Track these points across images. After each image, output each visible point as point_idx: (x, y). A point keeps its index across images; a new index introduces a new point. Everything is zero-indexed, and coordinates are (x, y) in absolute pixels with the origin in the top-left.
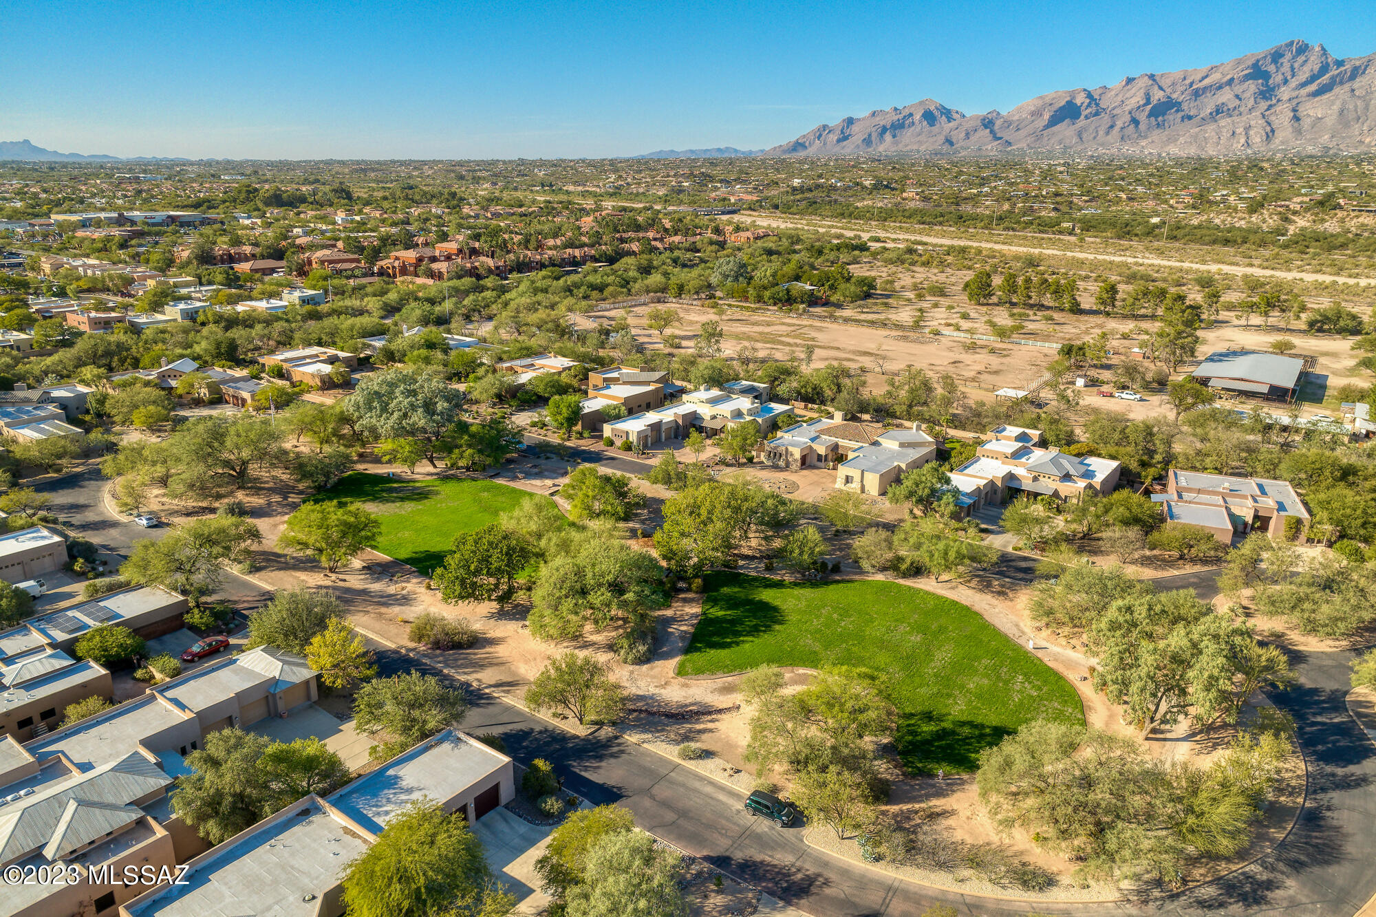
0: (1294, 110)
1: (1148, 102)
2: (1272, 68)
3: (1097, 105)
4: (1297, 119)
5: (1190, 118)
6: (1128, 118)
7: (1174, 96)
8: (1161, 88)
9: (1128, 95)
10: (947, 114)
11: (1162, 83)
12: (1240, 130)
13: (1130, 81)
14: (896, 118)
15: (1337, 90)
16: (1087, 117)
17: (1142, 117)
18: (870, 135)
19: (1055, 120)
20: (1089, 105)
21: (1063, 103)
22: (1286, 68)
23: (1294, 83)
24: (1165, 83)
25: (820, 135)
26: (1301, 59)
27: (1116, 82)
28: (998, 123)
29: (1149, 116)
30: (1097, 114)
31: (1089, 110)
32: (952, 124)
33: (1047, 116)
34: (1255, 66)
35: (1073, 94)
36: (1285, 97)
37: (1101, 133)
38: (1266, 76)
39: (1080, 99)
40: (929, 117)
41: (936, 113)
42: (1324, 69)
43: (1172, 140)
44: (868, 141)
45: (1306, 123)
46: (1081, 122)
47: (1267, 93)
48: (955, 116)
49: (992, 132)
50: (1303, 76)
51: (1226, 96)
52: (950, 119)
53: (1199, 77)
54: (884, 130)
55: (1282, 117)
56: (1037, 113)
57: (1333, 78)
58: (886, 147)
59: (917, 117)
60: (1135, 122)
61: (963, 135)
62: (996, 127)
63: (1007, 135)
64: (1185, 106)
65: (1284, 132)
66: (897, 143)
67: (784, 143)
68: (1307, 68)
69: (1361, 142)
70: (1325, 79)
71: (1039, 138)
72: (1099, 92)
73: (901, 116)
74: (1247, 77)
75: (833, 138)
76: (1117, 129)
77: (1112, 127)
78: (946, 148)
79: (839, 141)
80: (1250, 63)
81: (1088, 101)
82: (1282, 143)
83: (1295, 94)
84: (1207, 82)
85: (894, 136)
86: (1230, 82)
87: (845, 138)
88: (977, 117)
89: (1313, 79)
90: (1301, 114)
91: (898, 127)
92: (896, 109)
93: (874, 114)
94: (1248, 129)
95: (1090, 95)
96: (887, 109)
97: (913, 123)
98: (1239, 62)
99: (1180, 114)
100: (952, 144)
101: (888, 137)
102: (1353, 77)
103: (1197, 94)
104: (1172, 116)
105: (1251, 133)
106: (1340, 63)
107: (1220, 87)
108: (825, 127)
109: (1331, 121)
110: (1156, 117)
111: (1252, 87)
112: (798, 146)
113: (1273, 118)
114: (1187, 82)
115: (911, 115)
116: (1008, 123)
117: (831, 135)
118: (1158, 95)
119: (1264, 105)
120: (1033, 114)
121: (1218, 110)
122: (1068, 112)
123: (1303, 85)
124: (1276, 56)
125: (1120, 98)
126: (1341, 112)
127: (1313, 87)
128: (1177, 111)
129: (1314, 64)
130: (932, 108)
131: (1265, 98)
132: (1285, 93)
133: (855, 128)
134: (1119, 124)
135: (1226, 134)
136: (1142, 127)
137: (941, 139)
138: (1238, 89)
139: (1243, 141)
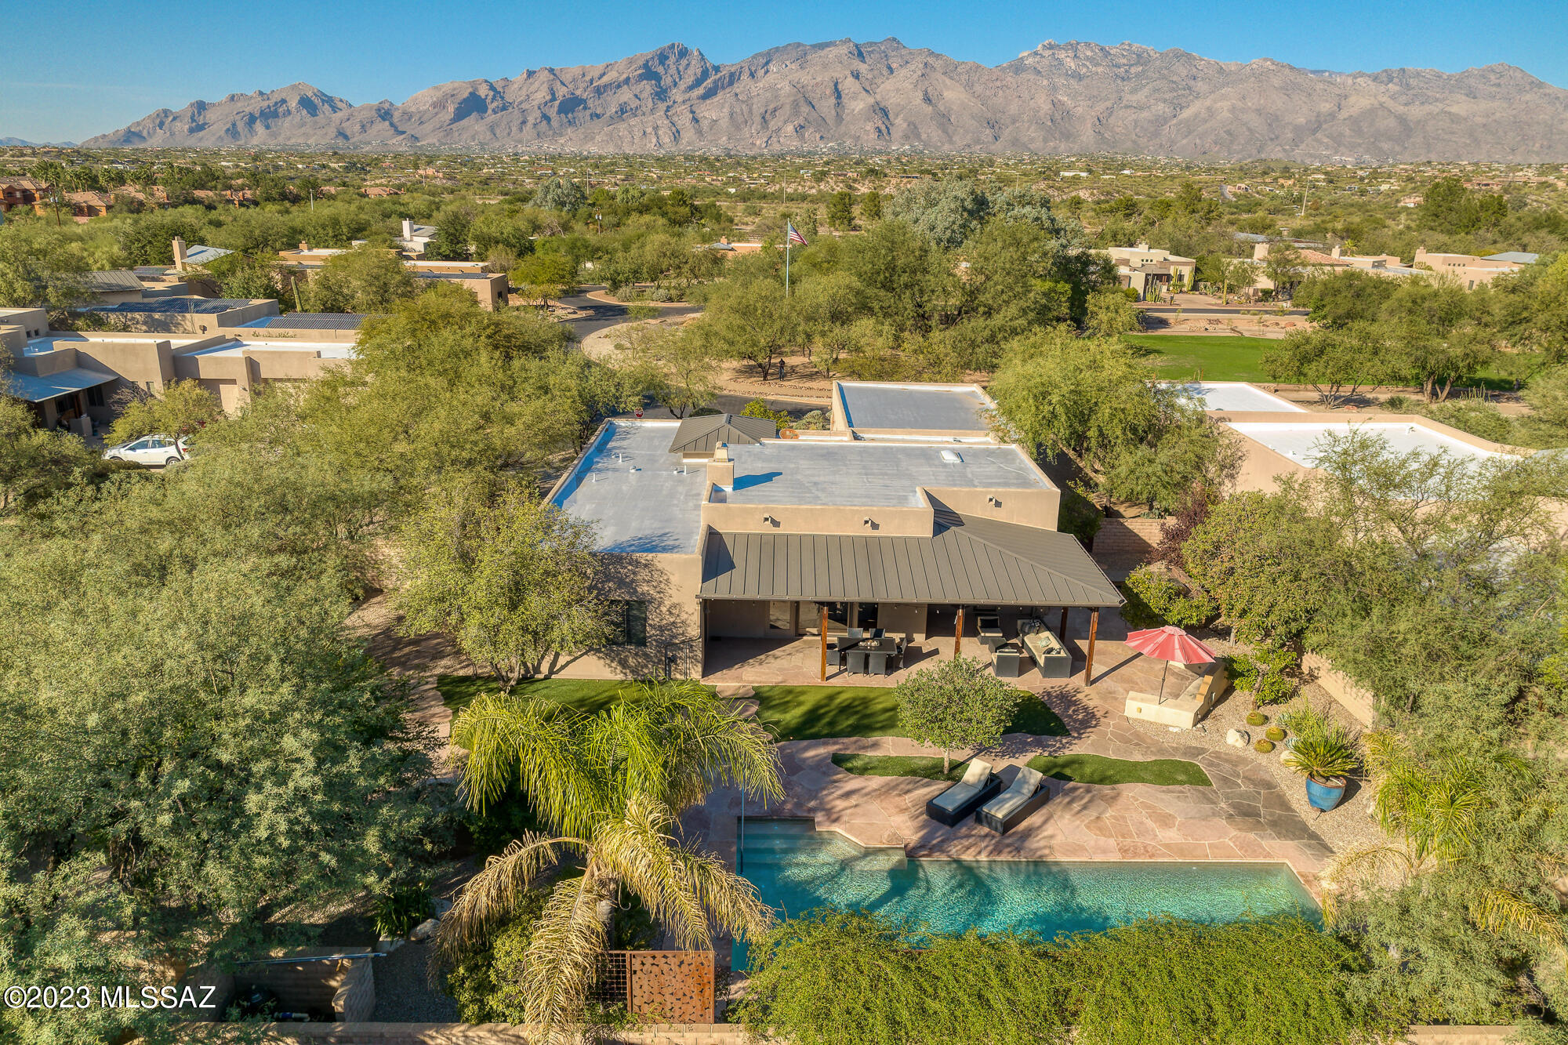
0: (693, 112)
1: (554, 99)
2: (660, 70)
3: (503, 98)
4: (696, 120)
5: (598, 116)
6: (538, 114)
7: (578, 93)
8: (563, 83)
9: (533, 88)
10: (329, 101)
11: (563, 78)
12: (649, 130)
13: (530, 74)
14: (266, 104)
15: (720, 95)
16: (495, 112)
17: (552, 112)
18: (234, 125)
19: (460, 114)
20: (494, 99)
21: (466, 95)
22: (673, 70)
23: (682, 85)
24: (567, 78)
25: (161, 125)
26: (684, 62)
27: (518, 77)
28: (397, 115)
29: (559, 112)
30: (504, 108)
31: (495, 104)
32: (339, 114)
33: (451, 109)
34: (646, 66)
35: (474, 84)
36: (679, 99)
37: (514, 129)
38: (657, 77)
39: (483, 91)
40: (306, 103)
41: (316, 101)
42: (705, 74)
43: (589, 138)
44: (233, 132)
45: (705, 124)
46: (490, 118)
47: (661, 94)
48: (339, 104)
49: (392, 125)
50: (689, 80)
51: (625, 95)
52: (335, 109)
53: (596, 74)
54: (252, 120)
55: (684, 120)
56: (439, 105)
57: (715, 82)
58: (259, 138)
59: (293, 104)
60: (546, 118)
61: (357, 127)
62: (395, 120)
63: (411, 128)
64: (590, 103)
65: (688, 134)
66: (274, 136)
67: (109, 131)
68: (691, 71)
69: (753, 144)
70: (709, 83)
71: (449, 133)
72: (502, 83)
73: (271, 103)
74: (641, 78)
75: (183, 126)
76: (529, 125)
77: (524, 122)
78: (340, 142)
79: (192, 131)
80: (641, 62)
81: (491, 93)
82: (689, 144)
83: (687, 96)
84: (605, 79)
85: (268, 127)
86: (627, 81)
87: (201, 128)
88: (371, 108)
89: (698, 83)
90: (699, 116)
91: (271, 114)
92: (261, 93)
93: (232, 98)
94: (656, 128)
95: (492, 88)
96: (250, 94)
97: (289, 112)
98: (631, 62)
99: (588, 112)
100: (346, 137)
101: (259, 127)
102: (731, 83)
103: (599, 91)
104: (581, 114)
105: (660, 132)
106: (717, 69)
107: (619, 86)
108: (166, 112)
109: (724, 123)
110: (566, 114)
111: (647, 88)
112: (130, 135)
113: (675, 119)
114: (588, 78)
115: (284, 101)
116: (408, 116)
117: (178, 123)
118: (562, 92)
119: (662, 106)
120: (434, 105)
121: (623, 110)
122: (472, 105)
123: (691, 88)
124: (663, 58)
125: (524, 92)
126: (731, 115)
127: (700, 91)
128: (585, 108)
129: (695, 70)
130: (310, 94)
131: (663, 100)
132: (677, 95)
133: (210, 116)
134: (531, 120)
135: (638, 134)
136: (555, 123)
137: (332, 131)
138: (637, 88)
139: (654, 140)
